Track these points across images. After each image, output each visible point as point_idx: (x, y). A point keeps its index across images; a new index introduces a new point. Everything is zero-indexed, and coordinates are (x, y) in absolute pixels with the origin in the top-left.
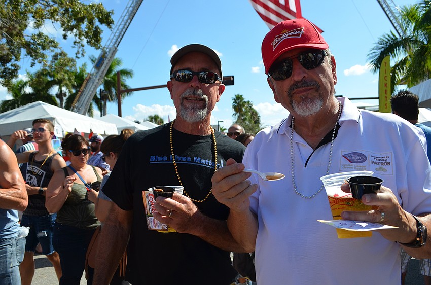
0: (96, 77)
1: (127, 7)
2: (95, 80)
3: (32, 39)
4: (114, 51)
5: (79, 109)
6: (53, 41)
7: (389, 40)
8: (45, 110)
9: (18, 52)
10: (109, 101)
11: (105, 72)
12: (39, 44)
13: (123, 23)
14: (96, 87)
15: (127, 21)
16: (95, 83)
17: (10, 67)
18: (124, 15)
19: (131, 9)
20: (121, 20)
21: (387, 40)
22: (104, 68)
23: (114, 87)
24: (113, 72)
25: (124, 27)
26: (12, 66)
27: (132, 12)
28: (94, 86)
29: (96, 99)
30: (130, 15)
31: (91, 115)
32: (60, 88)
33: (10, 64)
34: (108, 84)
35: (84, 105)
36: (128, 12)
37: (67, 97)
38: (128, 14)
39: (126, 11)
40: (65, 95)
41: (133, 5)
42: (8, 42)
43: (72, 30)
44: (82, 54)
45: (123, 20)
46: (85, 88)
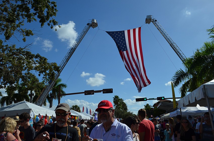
0: (49, 87)
1: (65, 56)
2: (48, 89)
3: (25, 75)
4: (58, 76)
5: (39, 102)
6: (34, 76)
7: (180, 73)
8: (27, 105)
9: (18, 79)
10: (54, 98)
11: (54, 85)
12: (28, 77)
13: (63, 63)
14: (49, 92)
15: (65, 62)
16: (48, 90)
17: (14, 86)
18: (64, 60)
19: (67, 57)
20: (62, 62)
21: (179, 73)
22: (53, 83)
23: (57, 92)
24: (57, 85)
25: (63, 65)
26: (14, 85)
27: (68, 58)
28: (47, 91)
29: (48, 97)
30: (66, 60)
31: (45, 105)
32: (31, 92)
33: (14, 84)
34: (54, 91)
35: (42, 100)
36: (66, 58)
37: (34, 96)
38: (65, 59)
39: (65, 58)
40: (33, 95)
41: (68, 56)
42: (14, 75)
43: (43, 73)
44: (46, 82)
45: (63, 62)
46: (43, 92)
